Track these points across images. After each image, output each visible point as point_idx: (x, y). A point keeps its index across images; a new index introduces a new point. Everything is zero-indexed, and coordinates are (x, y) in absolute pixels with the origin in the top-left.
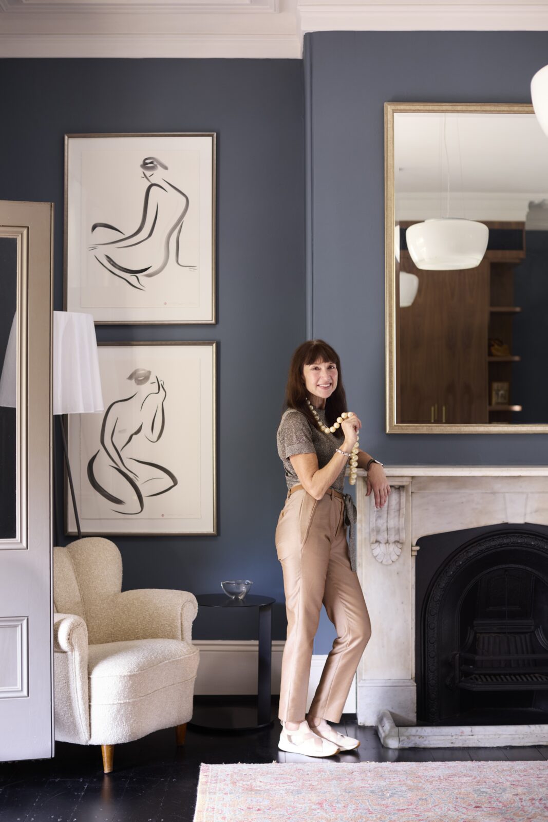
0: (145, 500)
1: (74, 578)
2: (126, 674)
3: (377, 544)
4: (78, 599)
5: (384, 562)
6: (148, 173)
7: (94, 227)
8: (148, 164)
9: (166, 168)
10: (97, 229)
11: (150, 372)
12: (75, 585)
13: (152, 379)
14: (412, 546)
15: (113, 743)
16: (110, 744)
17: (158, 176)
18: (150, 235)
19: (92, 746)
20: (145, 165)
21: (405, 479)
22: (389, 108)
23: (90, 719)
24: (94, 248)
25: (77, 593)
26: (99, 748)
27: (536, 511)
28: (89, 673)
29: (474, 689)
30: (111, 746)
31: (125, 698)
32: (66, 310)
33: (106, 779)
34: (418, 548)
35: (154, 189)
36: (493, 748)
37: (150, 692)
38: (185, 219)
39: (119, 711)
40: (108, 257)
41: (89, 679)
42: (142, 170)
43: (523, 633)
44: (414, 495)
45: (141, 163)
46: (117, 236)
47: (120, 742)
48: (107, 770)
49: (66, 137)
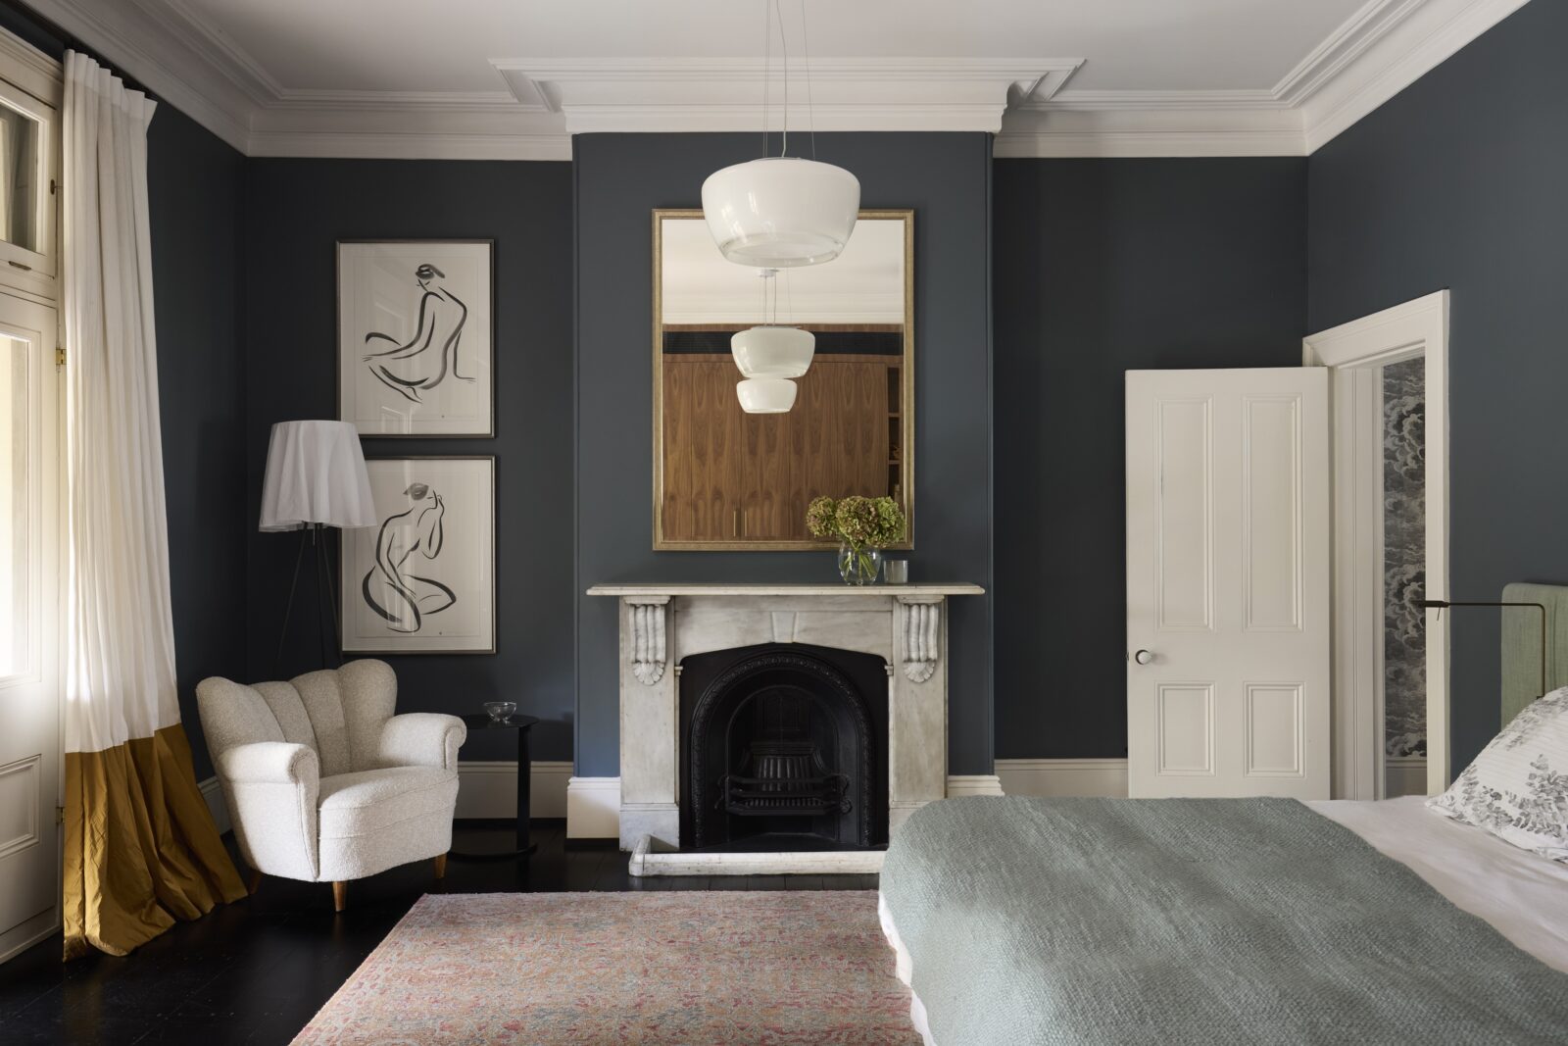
0: (422, 617)
1: (339, 702)
2: (357, 805)
3: (637, 665)
4: (342, 725)
5: (646, 682)
6: (424, 281)
7: (368, 337)
8: (425, 272)
9: (442, 276)
10: (372, 339)
11: (427, 487)
12: (339, 709)
13: (430, 493)
14: (675, 665)
15: (343, 879)
16: (340, 880)
17: (435, 284)
18: (427, 345)
19: (321, 884)
20: (420, 273)
21: (663, 598)
22: (657, 214)
23: (318, 854)
24: (368, 359)
25: (342, 719)
26: (329, 885)
27: (805, 630)
28: (318, 806)
29: (741, 814)
30: (341, 882)
31: (356, 832)
32: (340, 420)
33: (338, 917)
34: (681, 668)
35: (430, 297)
36: (741, 876)
37: (388, 824)
38: (462, 329)
39: (349, 846)
40: (382, 368)
41: (318, 812)
42: (417, 278)
43: (801, 755)
44: (677, 614)
45: (417, 270)
46: (392, 346)
47: (351, 878)
48: (338, 909)
49: (338, 243)
